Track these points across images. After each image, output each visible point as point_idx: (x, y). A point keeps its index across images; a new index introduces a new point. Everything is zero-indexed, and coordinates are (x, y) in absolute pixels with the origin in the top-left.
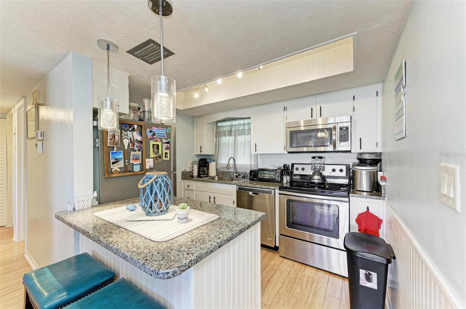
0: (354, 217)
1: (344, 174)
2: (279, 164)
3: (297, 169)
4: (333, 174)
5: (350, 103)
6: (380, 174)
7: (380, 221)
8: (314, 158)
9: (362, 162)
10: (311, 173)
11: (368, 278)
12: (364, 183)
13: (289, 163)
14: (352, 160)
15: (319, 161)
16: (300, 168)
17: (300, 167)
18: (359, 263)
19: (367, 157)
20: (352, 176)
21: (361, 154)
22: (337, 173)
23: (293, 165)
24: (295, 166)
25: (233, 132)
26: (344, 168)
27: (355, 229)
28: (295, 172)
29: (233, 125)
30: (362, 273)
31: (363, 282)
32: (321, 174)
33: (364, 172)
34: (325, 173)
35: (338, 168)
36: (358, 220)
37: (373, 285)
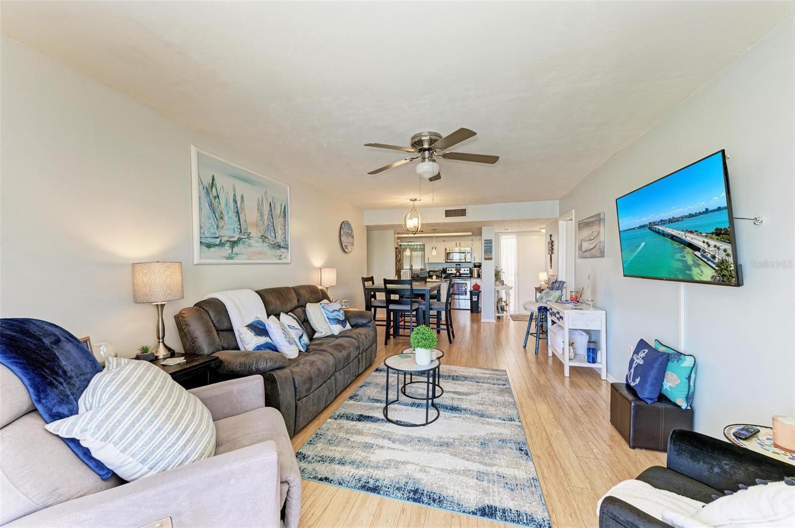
1: (468, 272)
2: (440, 268)
3: (448, 270)
4: (465, 272)
5: (470, 242)
6: (480, 271)
7: (480, 286)
8: (457, 265)
9: (475, 266)
10: (455, 272)
11: (475, 298)
12: (475, 274)
13: (445, 268)
14: (471, 266)
15: (458, 266)
17: (450, 269)
18: (473, 294)
19: (477, 264)
20: (471, 272)
21: (475, 263)
22: (466, 272)
23: (446, 268)
24: (447, 269)
26: (469, 269)
27: (472, 289)
28: (448, 272)
30: (473, 297)
31: (474, 300)
32: (459, 272)
33: (476, 271)
34: (461, 272)
35: (466, 269)
36: (473, 287)
37: (476, 300)
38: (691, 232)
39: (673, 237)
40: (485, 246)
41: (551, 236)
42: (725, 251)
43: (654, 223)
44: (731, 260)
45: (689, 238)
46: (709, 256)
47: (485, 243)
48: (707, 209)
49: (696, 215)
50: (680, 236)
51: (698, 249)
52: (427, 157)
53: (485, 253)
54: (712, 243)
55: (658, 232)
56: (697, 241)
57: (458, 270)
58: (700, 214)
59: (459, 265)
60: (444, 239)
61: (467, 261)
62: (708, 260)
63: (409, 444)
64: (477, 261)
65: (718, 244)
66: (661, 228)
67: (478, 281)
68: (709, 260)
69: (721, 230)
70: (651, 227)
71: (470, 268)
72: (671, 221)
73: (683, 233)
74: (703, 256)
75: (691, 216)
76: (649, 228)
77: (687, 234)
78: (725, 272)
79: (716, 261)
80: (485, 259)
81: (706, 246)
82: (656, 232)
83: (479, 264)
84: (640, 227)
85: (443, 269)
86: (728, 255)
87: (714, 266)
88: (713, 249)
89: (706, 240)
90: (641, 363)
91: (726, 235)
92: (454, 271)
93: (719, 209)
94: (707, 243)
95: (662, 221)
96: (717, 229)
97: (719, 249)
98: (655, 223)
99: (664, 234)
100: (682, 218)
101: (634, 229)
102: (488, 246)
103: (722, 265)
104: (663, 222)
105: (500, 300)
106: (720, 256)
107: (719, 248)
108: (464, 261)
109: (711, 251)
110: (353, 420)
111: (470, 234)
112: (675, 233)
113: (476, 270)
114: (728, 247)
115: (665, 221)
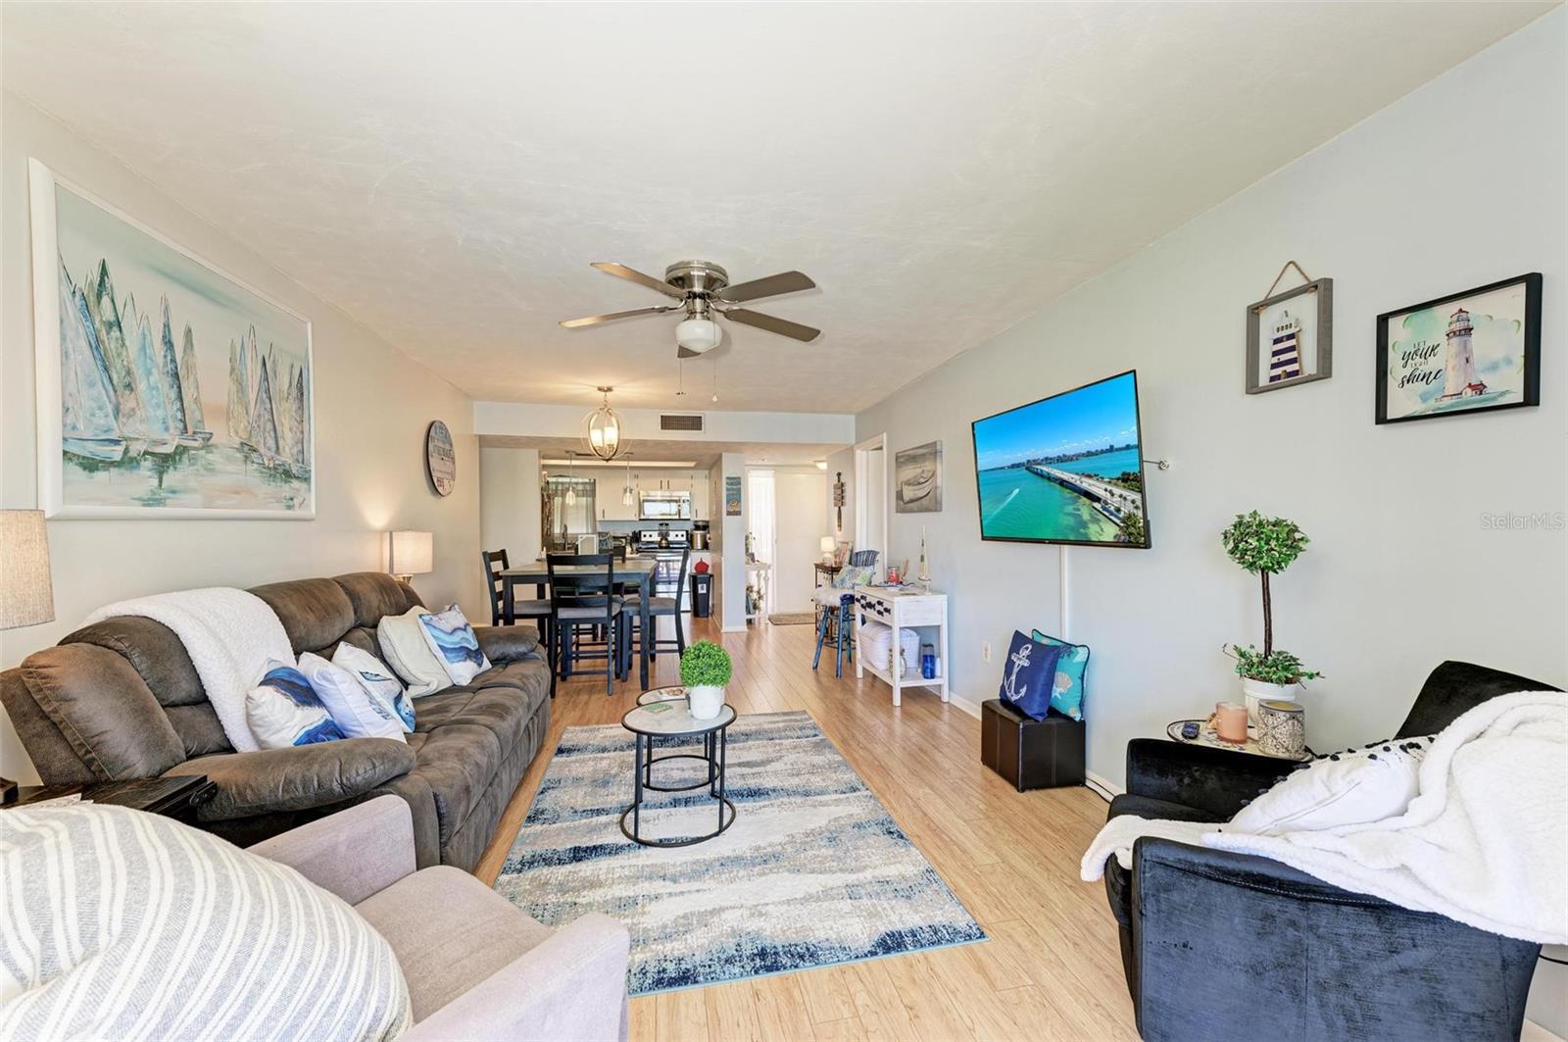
0: (694, 566)
1: (684, 539)
2: (628, 531)
3: (645, 536)
4: (677, 539)
5: (689, 481)
6: (708, 536)
7: (708, 566)
8: (661, 525)
9: (697, 528)
10: (659, 539)
11: (702, 589)
12: (698, 543)
13: (637, 531)
14: (689, 526)
15: (664, 528)
16: (648, 536)
17: (648, 533)
18: (699, 580)
19: (700, 524)
20: (690, 539)
21: (696, 521)
22: (680, 539)
23: (640, 532)
24: (643, 533)
25: (559, 492)
26: (684, 533)
27: (694, 571)
28: (643, 539)
29: (558, 483)
30: (700, 586)
31: (700, 591)
32: (667, 540)
33: (699, 536)
34: (670, 539)
35: (680, 533)
36: (696, 568)
37: (705, 591)
38: (1089, 476)
39: (1062, 483)
40: (728, 490)
41: (839, 474)
42: (1133, 502)
43: (1034, 461)
44: (1140, 514)
45: (1086, 484)
46: (1112, 508)
47: (727, 483)
48: (1112, 447)
49: (1096, 453)
50: (1072, 481)
51: (1098, 499)
52: (698, 310)
53: (728, 502)
54: (1117, 491)
55: (1041, 475)
56: (1097, 488)
57: (664, 536)
58: (1102, 452)
59: (667, 525)
60: (636, 472)
61: (682, 517)
62: (1110, 513)
63: (707, 877)
64: (703, 516)
65: (1125, 493)
66: (1045, 469)
67: (707, 557)
68: (1112, 514)
69: (1129, 474)
70: (1029, 466)
71: (687, 532)
72: (1062, 459)
73: (1078, 477)
74: (1105, 509)
75: (1089, 454)
76: (1027, 469)
77: (1084, 479)
78: (1132, 530)
79: (1122, 515)
80: (729, 513)
81: (1109, 495)
82: (1037, 474)
83: (704, 524)
84: (1013, 466)
85: (634, 533)
86: (1137, 508)
87: (1118, 522)
88: (1117, 499)
89: (1109, 488)
90: (1026, 665)
91: (1133, 481)
92: (656, 538)
93: (1128, 447)
94: (1111, 492)
95: (1047, 459)
96: (1124, 474)
97: (1122, 499)
98: (1036, 462)
99: (1049, 478)
100: (1078, 457)
101: (1003, 468)
102: (733, 489)
103: (1129, 519)
104: (1048, 461)
105: (749, 589)
106: (1127, 508)
107: (1125, 499)
108: (677, 517)
109: (1114, 502)
110: (561, 862)
111: (692, 464)
112: (1066, 476)
113: (698, 534)
114: (1137, 497)
115: (1051, 459)
